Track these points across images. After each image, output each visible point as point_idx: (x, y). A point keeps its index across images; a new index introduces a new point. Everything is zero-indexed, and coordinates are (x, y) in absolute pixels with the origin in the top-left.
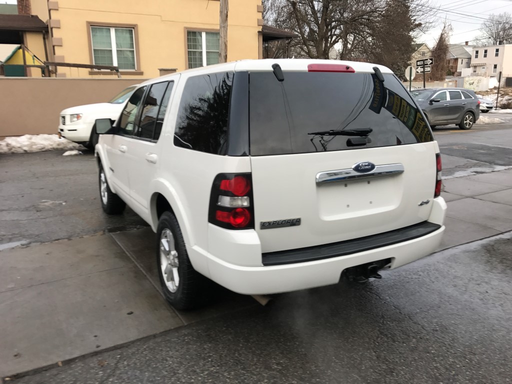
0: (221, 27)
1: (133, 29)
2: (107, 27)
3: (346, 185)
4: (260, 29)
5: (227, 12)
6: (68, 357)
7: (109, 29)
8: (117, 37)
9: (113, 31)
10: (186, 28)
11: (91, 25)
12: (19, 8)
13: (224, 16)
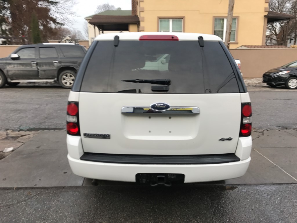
0: (228, 15)
1: (182, 19)
2: (168, 19)
3: (150, 118)
4: (266, 14)
5: (233, 5)
6: (20, 186)
7: (169, 20)
8: (173, 24)
9: (171, 21)
10: (214, 17)
11: (160, 19)
12: (132, 12)
13: (231, 7)
